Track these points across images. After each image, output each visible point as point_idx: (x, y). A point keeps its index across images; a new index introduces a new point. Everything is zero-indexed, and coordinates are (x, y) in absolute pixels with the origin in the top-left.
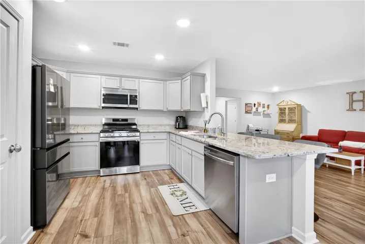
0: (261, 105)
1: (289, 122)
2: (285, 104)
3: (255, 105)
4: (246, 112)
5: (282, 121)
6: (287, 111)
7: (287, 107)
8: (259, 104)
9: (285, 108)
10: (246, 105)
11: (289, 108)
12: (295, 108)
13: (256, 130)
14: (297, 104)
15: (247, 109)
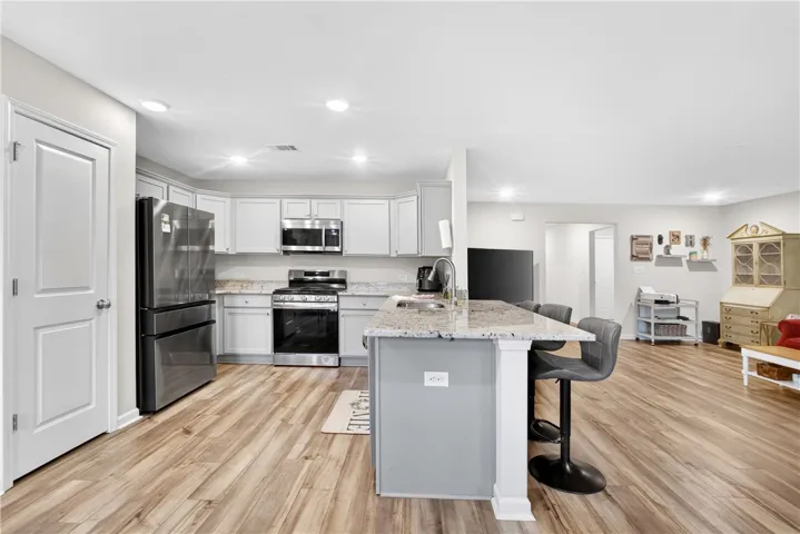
0: (683, 240)
1: (761, 283)
2: (749, 233)
3: (660, 240)
4: (634, 257)
5: (743, 279)
6: (756, 253)
7: (755, 242)
8: (676, 237)
9: (751, 246)
10: (633, 239)
11: (761, 245)
12: (778, 244)
13: (657, 302)
14: (784, 234)
15: (638, 249)
